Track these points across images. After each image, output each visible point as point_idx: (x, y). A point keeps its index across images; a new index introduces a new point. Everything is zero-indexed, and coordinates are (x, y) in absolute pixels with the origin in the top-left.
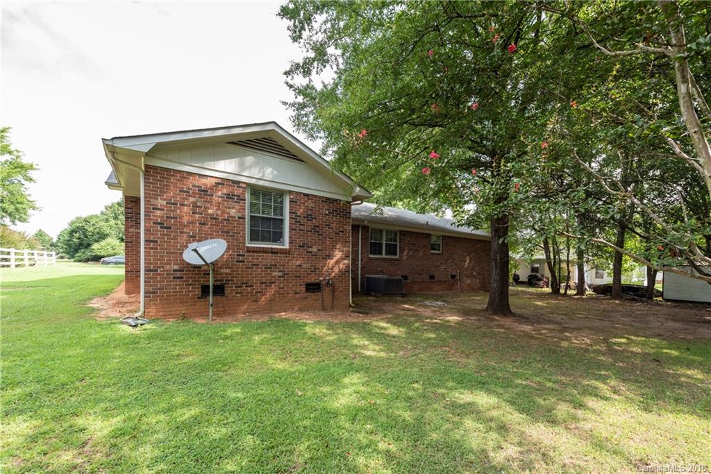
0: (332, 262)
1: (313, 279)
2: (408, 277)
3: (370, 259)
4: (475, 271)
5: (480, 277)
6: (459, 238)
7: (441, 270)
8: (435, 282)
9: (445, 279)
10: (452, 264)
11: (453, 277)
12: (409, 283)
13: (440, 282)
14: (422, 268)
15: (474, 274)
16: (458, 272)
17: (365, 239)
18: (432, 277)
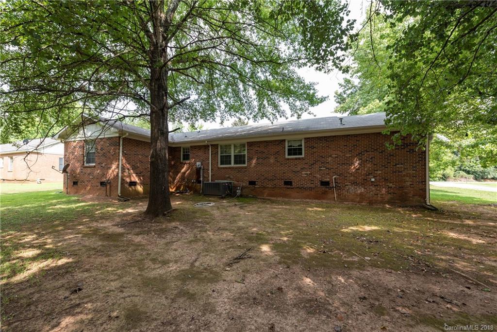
0: (110, 171)
2: (256, 183)
3: (219, 168)
4: (374, 177)
5: (391, 185)
6: (335, 136)
7: (302, 175)
8: (293, 188)
9: (309, 185)
10: (322, 168)
11: (325, 184)
12: (258, 188)
13: (301, 189)
14: (273, 174)
15: (373, 180)
16: (335, 179)
17: (215, 154)
18: (288, 183)
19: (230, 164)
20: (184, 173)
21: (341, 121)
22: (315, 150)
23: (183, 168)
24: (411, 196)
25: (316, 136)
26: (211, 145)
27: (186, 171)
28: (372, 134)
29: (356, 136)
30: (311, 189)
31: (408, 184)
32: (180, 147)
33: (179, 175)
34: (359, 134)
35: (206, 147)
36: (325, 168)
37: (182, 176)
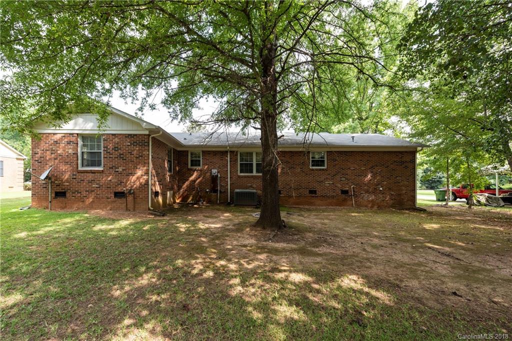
0: (134, 178)
1: (119, 189)
2: (282, 192)
3: (239, 177)
4: (382, 187)
5: (393, 193)
6: (352, 152)
7: (326, 185)
8: (317, 197)
9: (331, 194)
10: (342, 179)
11: (345, 192)
12: (284, 197)
13: (323, 197)
14: (299, 184)
15: (381, 189)
16: (353, 187)
17: (234, 161)
18: (313, 192)
19: (252, 172)
20: (194, 181)
21: (353, 139)
22: (336, 162)
23: (192, 175)
24: (406, 201)
25: (338, 150)
26: (231, 152)
27: (197, 179)
28: (380, 152)
29: (369, 152)
30: (333, 197)
31: (404, 192)
32: (188, 151)
33: (187, 183)
34: (371, 152)
35: (224, 153)
36: (344, 179)
37: (190, 184)
